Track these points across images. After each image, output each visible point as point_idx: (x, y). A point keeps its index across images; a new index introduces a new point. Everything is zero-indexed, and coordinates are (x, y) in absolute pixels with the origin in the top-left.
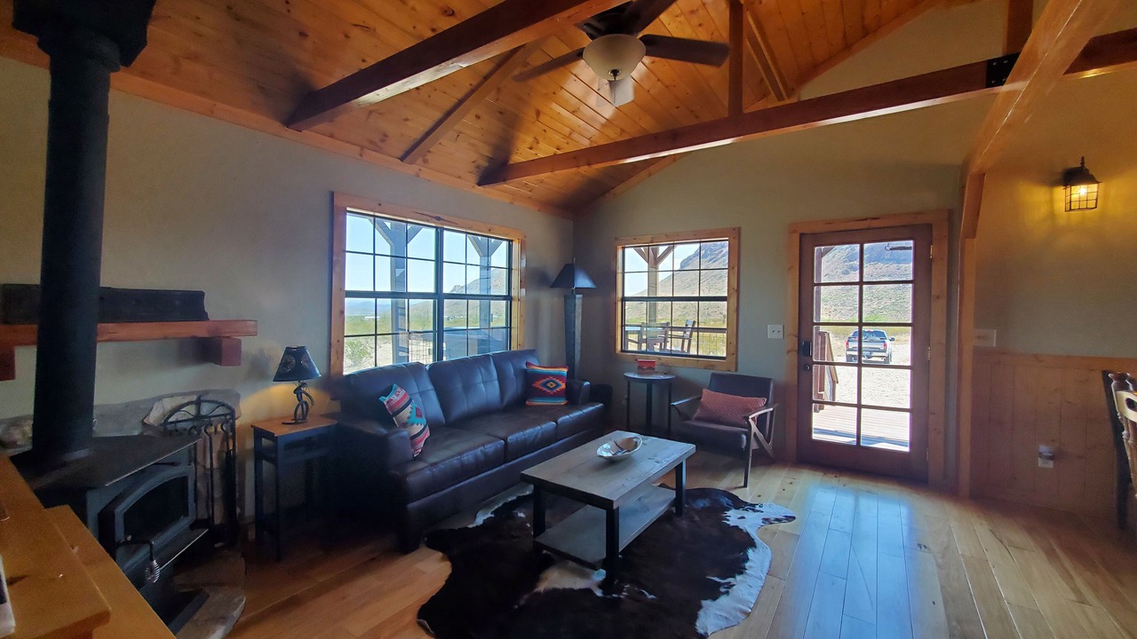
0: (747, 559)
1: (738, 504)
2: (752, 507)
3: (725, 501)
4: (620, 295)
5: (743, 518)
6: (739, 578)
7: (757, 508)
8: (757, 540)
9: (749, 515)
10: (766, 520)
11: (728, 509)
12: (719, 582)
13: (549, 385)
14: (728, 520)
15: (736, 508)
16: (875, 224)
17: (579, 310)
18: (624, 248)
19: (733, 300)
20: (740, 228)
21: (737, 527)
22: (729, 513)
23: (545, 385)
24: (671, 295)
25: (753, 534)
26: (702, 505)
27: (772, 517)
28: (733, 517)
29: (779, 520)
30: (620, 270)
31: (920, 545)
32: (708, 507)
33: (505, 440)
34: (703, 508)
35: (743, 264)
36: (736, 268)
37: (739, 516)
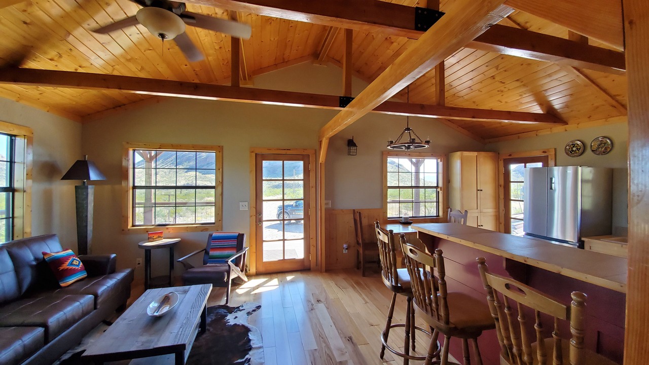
0: (250, 340)
1: (231, 310)
2: (238, 309)
3: (222, 311)
4: (131, 184)
5: (236, 317)
6: (251, 353)
7: (241, 308)
8: (250, 326)
9: (239, 314)
10: (249, 314)
11: (226, 316)
12: (242, 362)
13: (74, 263)
14: (229, 322)
15: (231, 313)
16: (289, 152)
17: (91, 198)
18: (134, 150)
19: (219, 189)
20: (223, 146)
21: (235, 324)
22: (228, 318)
23: (72, 264)
24: (175, 185)
25: (246, 324)
26: (210, 320)
27: (251, 310)
28: (231, 319)
29: (254, 311)
30: (131, 166)
31: (318, 301)
32: (215, 319)
33: (45, 325)
34: (212, 321)
35: (224, 168)
36: (221, 170)
37: (234, 317)
